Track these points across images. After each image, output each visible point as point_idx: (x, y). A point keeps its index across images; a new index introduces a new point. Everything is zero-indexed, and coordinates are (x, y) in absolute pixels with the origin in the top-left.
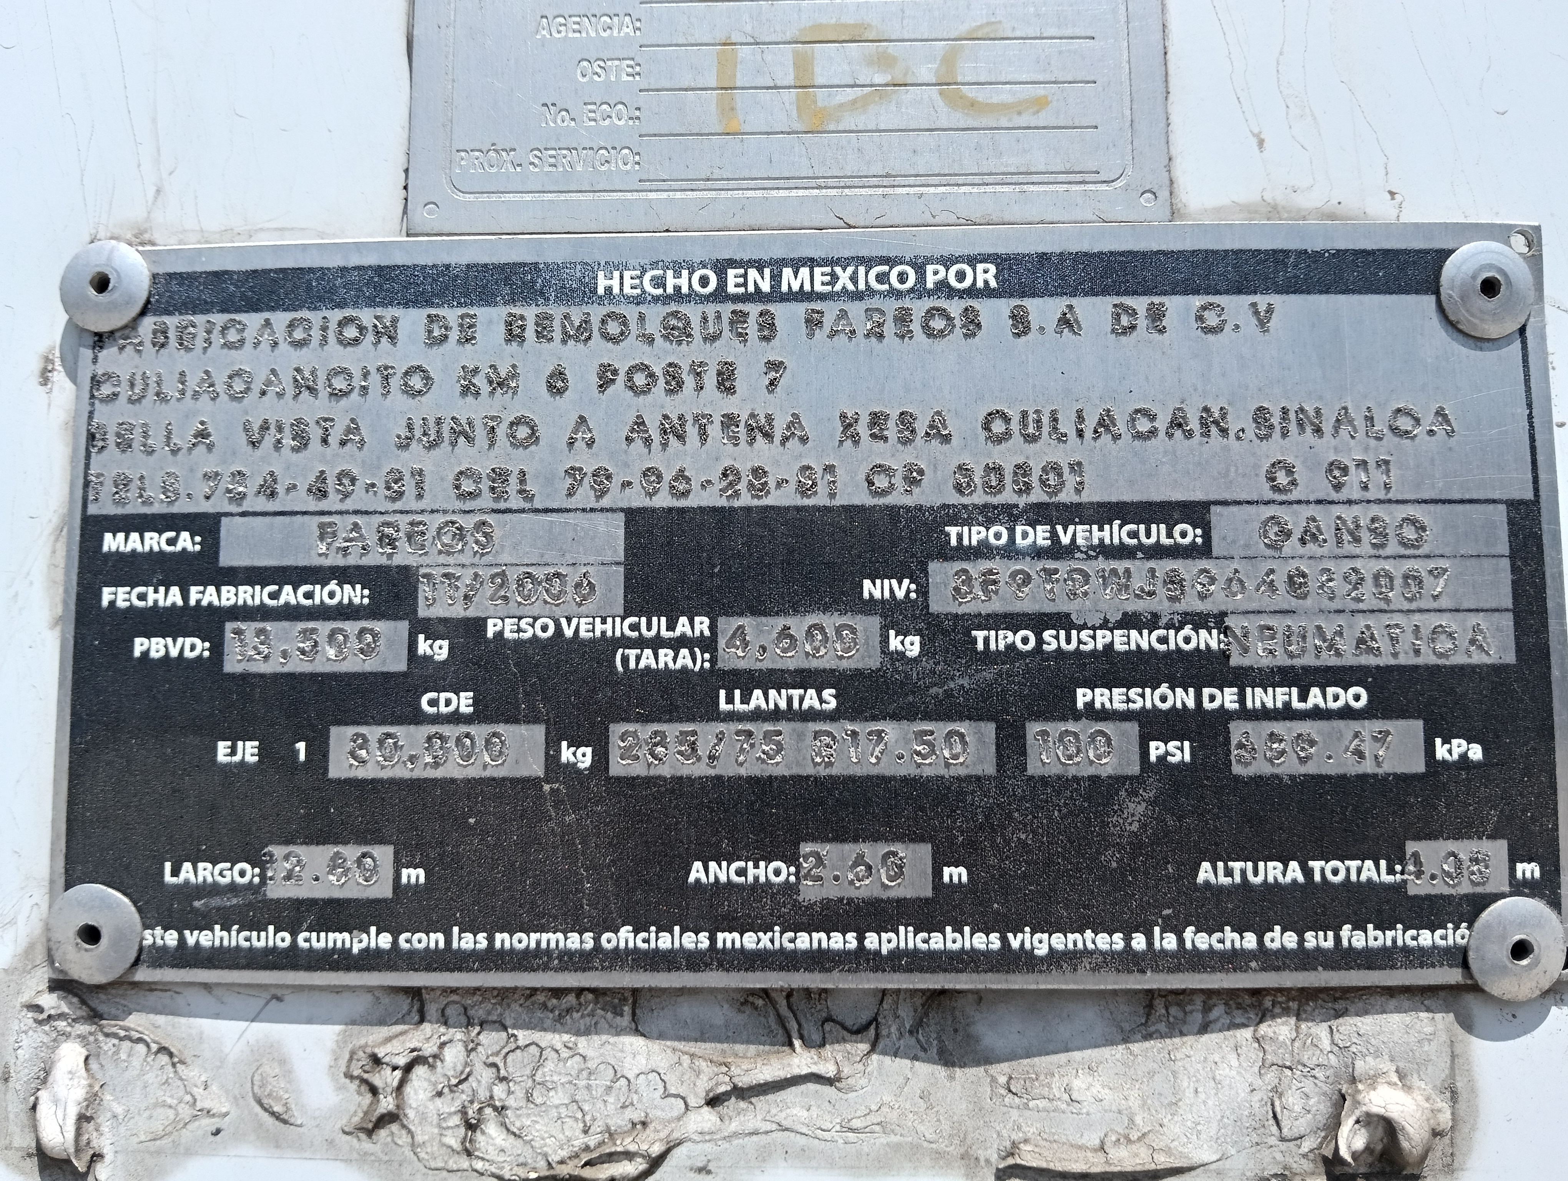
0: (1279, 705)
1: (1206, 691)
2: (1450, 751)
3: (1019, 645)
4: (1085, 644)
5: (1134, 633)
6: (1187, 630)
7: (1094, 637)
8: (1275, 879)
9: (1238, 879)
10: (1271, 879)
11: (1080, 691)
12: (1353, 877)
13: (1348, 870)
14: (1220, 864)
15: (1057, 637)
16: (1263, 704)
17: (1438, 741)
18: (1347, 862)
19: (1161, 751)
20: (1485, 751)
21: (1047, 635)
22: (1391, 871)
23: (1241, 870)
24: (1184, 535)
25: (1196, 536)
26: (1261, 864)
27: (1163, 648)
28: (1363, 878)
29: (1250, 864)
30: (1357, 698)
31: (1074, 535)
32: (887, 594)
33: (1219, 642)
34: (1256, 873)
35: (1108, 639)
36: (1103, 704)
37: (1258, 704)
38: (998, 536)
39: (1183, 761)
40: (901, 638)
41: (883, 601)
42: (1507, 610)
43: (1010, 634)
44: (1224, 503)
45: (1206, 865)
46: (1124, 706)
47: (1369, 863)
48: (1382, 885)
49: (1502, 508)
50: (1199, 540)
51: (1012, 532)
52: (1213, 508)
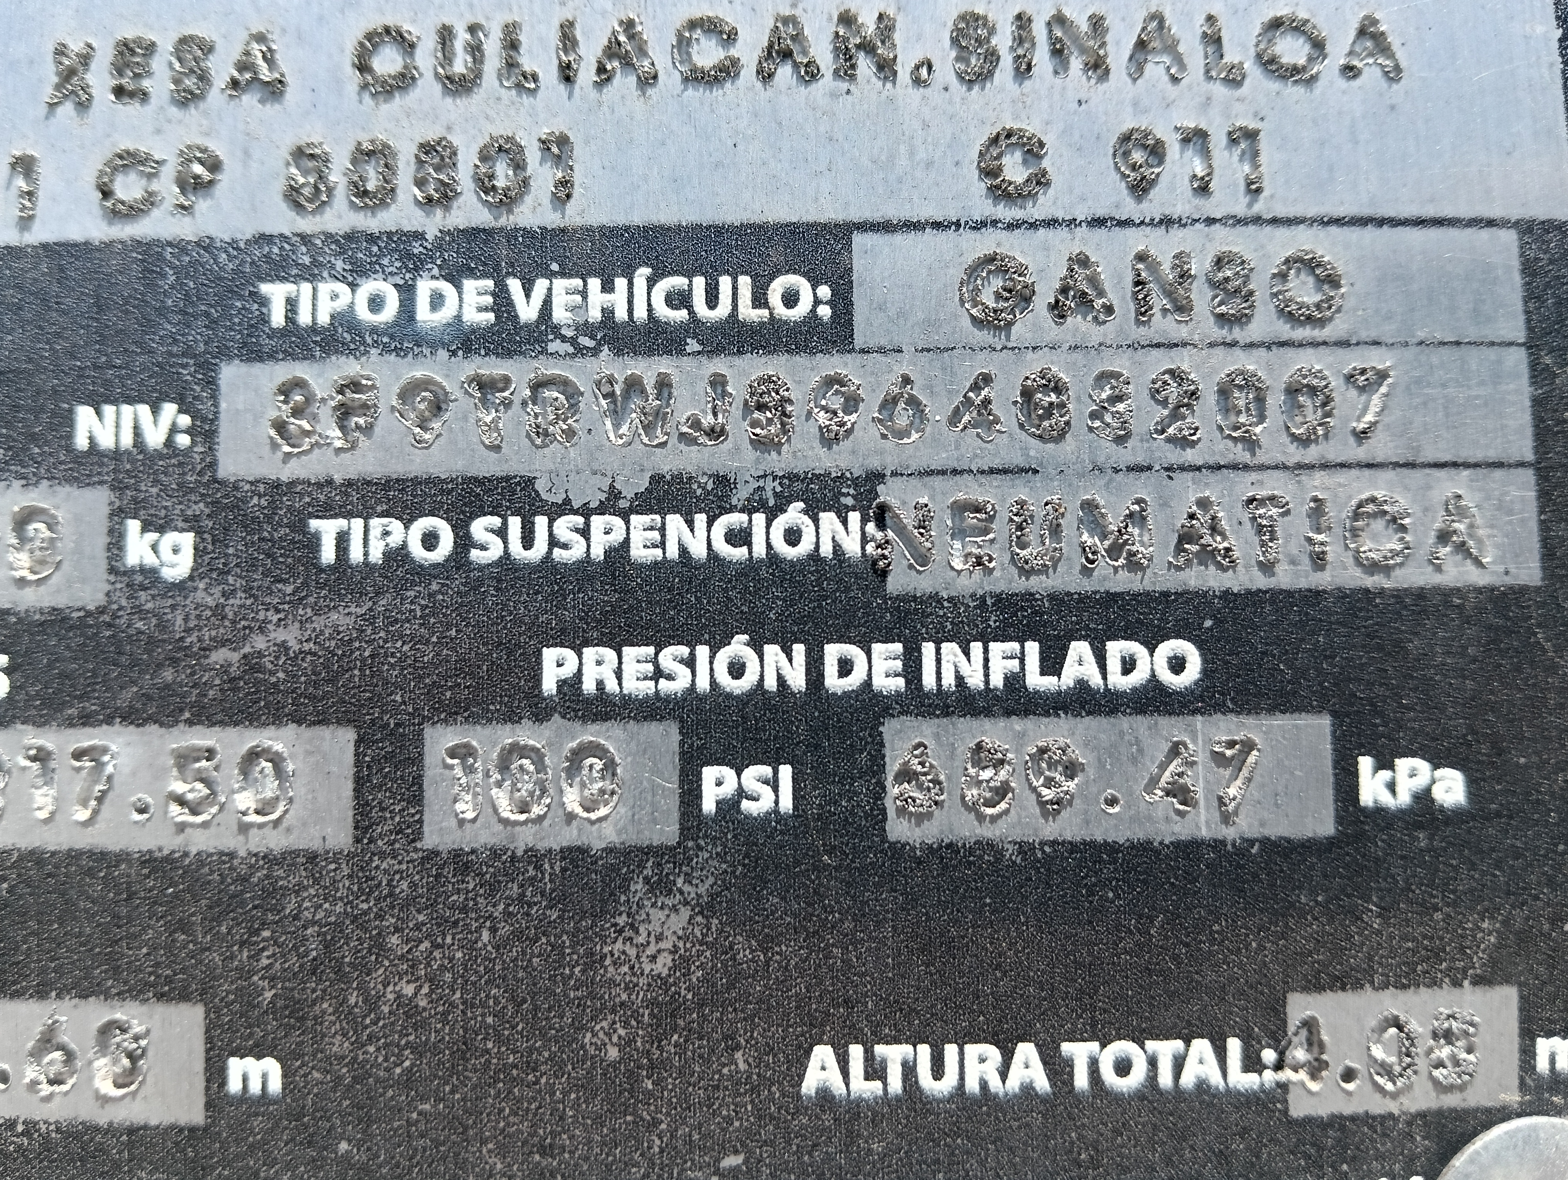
0: (997, 681)
1: (833, 652)
2: (1392, 787)
3: (417, 551)
4: (565, 546)
5: (675, 522)
6: (794, 514)
7: (585, 532)
8: (984, 1085)
9: (895, 1084)
10: (972, 1085)
11: (550, 655)
12: (1165, 1079)
13: (1153, 1062)
14: (856, 1051)
15: (502, 533)
16: (960, 679)
17: (1365, 763)
18: (1150, 1045)
19: (729, 788)
20: (1472, 783)
21: (480, 528)
22: (1252, 1063)
23: (905, 1064)
24: (791, 299)
25: (817, 302)
26: (951, 1051)
27: (739, 553)
28: (1188, 1080)
29: (924, 1051)
30: (1177, 665)
31: (547, 303)
32: (127, 440)
33: (865, 539)
34: (938, 1071)
35: (617, 536)
36: (600, 685)
37: (949, 680)
38: (376, 303)
39: (776, 811)
40: (152, 536)
41: (117, 454)
42: (1521, 464)
43: (396, 526)
44: (886, 227)
45: (823, 1053)
46: (648, 687)
47: (1202, 1047)
48: (1231, 1094)
49: (1509, 238)
50: (824, 311)
51: (407, 292)
52: (859, 240)
